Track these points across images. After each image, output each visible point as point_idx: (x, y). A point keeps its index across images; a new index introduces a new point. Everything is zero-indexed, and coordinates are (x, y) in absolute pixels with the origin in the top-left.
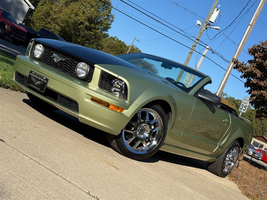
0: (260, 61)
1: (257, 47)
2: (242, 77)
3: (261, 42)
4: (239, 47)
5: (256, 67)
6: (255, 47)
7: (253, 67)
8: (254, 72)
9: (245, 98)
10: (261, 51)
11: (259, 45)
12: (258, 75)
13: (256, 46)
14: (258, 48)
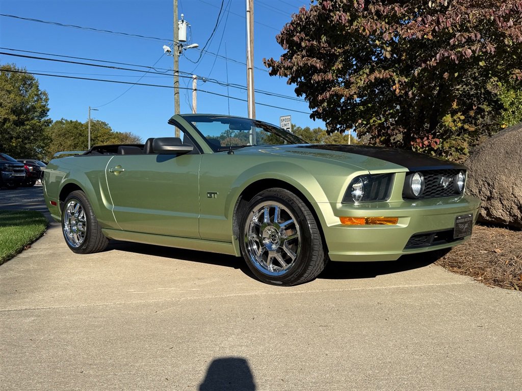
0: (307, 44)
1: (291, 26)
2: (289, 82)
3: (293, 15)
4: (249, 49)
5: (308, 56)
6: (288, 27)
7: (303, 57)
8: (309, 64)
9: (281, 118)
10: (299, 30)
11: (293, 21)
12: (318, 65)
13: (288, 25)
14: (293, 26)
